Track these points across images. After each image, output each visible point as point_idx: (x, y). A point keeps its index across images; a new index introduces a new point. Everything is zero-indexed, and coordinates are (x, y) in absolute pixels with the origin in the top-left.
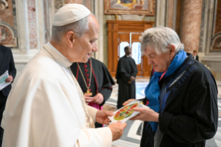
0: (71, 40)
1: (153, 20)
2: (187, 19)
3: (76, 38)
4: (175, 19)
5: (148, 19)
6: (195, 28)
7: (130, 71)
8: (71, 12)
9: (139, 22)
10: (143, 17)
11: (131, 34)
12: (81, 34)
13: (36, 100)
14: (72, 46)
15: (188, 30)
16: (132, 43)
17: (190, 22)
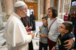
0: (21, 11)
1: (37, 2)
2: (47, 3)
3: (22, 10)
4: (43, 2)
5: (35, 2)
6: (49, 6)
7: (33, 19)
8: (21, 3)
9: (32, 3)
10: (34, 1)
11: (30, 7)
12: (23, 9)
13: (16, 28)
14: (21, 12)
15: (47, 6)
16: (31, 10)
17: (48, 4)
